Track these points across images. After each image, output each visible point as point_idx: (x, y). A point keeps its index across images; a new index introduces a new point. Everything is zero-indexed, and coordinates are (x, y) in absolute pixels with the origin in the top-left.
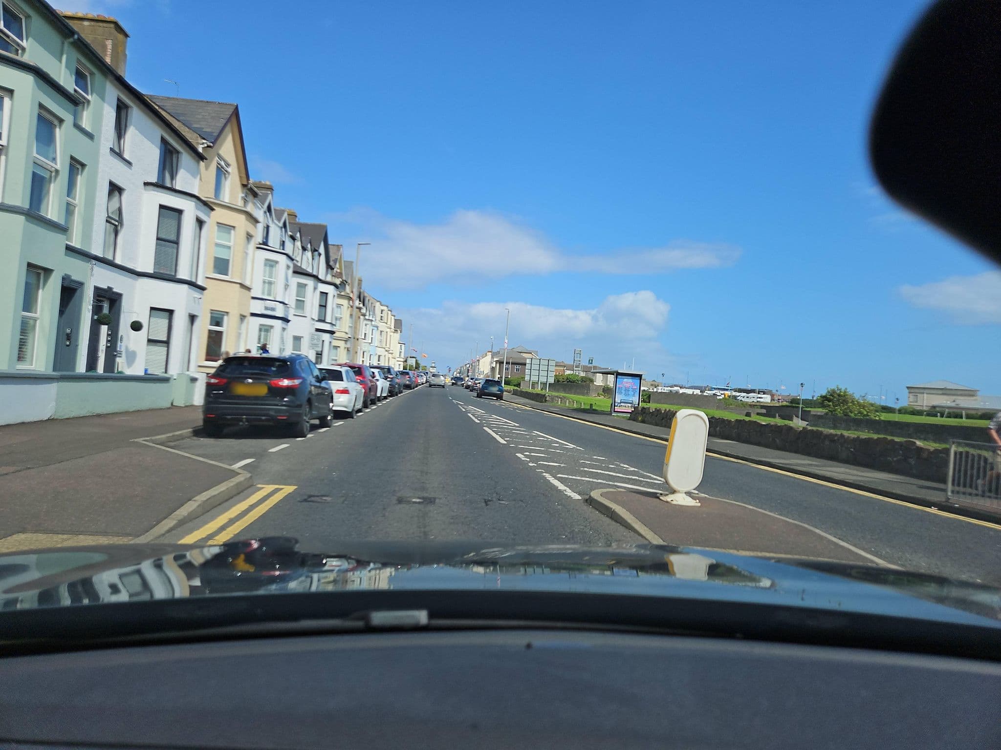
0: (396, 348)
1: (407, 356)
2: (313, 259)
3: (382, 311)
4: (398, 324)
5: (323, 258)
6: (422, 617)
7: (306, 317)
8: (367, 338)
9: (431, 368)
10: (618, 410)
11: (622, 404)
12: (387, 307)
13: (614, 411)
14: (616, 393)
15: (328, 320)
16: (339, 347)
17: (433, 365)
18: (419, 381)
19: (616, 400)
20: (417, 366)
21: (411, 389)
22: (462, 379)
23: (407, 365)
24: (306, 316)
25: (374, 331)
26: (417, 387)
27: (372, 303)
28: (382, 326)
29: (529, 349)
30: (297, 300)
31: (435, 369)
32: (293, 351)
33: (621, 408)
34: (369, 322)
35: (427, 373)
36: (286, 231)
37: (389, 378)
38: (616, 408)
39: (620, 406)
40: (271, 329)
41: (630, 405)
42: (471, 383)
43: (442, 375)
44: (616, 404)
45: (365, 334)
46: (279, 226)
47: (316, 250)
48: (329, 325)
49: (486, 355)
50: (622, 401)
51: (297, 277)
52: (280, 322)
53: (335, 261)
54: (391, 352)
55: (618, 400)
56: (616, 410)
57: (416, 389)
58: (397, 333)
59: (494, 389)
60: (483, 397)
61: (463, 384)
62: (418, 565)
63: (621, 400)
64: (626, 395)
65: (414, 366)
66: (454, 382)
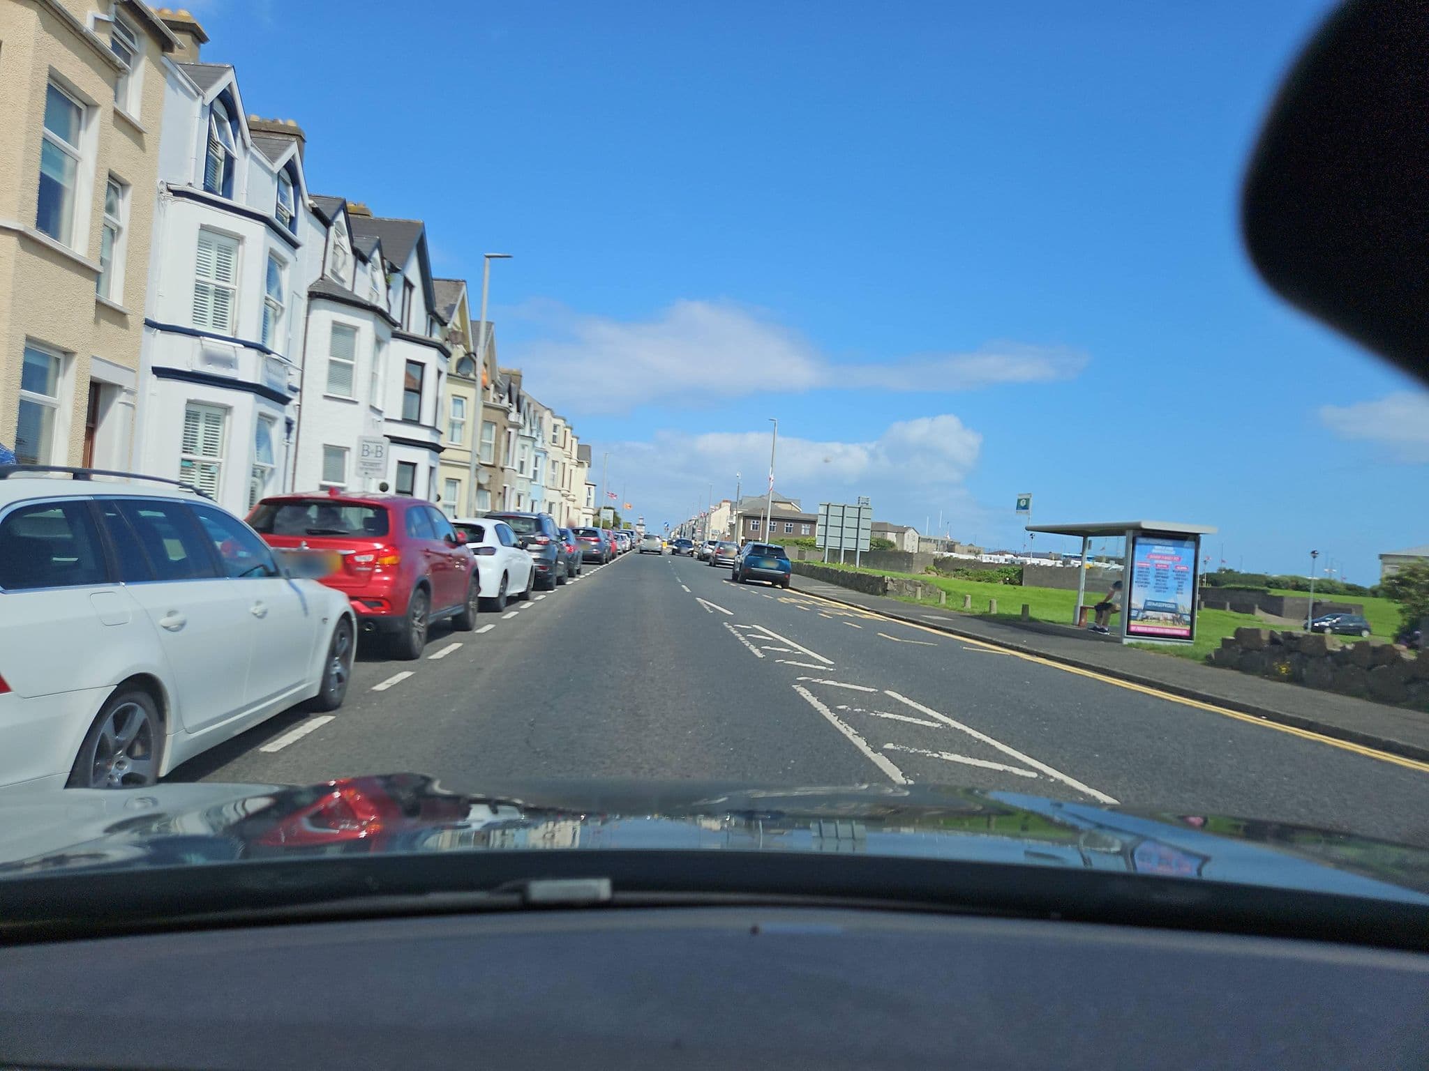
0: (580, 491)
1: (599, 506)
2: (388, 287)
3: (555, 427)
4: (584, 455)
5: (418, 295)
6: (602, 888)
7: (356, 403)
8: (525, 470)
9: (638, 527)
10: (1140, 629)
11: (1149, 613)
12: (564, 420)
13: (1130, 633)
14: (1134, 585)
15: (427, 419)
16: (459, 480)
17: (641, 522)
18: (619, 548)
19: (1133, 601)
20: (617, 522)
21: (601, 564)
22: (688, 544)
23: (599, 520)
24: (356, 400)
25: (539, 459)
26: (614, 557)
27: (535, 411)
28: (554, 453)
29: (787, 497)
30: (332, 362)
31: (644, 527)
32: (324, 480)
33: (1146, 623)
34: (529, 443)
35: (632, 533)
36: (298, 193)
37: (538, 543)
38: (1132, 622)
39: (1142, 619)
40: (226, 414)
41: (1169, 616)
42: (711, 551)
43: (659, 537)
44: (1134, 613)
45: (522, 463)
46: (271, 173)
47: (393, 269)
48: (428, 432)
49: (720, 507)
50: (1149, 604)
51: (331, 310)
52: (249, 397)
53: (450, 310)
54: (571, 497)
55: (1138, 601)
56: (1133, 629)
57: (610, 563)
58: (584, 466)
59: (770, 566)
60: (747, 580)
61: (692, 552)
62: (618, 817)
63: (1147, 601)
64: (1161, 588)
65: (612, 522)
66: (676, 548)
